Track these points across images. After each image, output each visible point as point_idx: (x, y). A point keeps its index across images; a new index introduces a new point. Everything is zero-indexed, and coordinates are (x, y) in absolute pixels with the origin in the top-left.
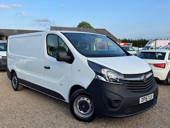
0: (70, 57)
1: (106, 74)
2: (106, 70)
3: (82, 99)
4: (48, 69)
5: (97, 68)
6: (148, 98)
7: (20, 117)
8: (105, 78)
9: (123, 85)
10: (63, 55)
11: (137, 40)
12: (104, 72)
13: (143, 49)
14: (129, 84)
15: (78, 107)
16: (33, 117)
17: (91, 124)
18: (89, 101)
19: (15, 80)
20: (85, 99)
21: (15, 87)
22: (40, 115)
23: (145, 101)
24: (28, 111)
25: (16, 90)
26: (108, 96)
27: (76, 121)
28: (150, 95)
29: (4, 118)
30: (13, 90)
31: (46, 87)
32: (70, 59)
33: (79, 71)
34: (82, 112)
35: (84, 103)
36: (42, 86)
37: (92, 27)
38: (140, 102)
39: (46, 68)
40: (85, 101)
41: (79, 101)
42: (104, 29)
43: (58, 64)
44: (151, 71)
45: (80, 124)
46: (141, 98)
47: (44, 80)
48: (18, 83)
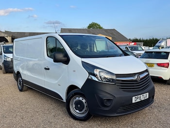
0: (66, 58)
1: (98, 74)
2: (98, 70)
3: (77, 98)
4: (47, 70)
5: (90, 68)
6: (142, 97)
7: (20, 116)
8: (97, 78)
9: (115, 84)
10: (60, 56)
11: (148, 39)
12: (96, 72)
13: (153, 49)
14: (121, 84)
15: (74, 106)
16: (32, 116)
17: (86, 123)
18: (84, 101)
19: (20, 81)
20: (81, 99)
21: (20, 88)
22: (39, 115)
23: (138, 100)
24: (28, 110)
25: (21, 90)
26: (101, 96)
27: (72, 120)
28: (145, 94)
29: (5, 117)
30: (18, 90)
31: (46, 88)
32: (67, 61)
33: (74, 71)
34: (77, 111)
35: (80, 102)
36: (43, 86)
37: (102, 28)
38: (134, 102)
39: (46, 69)
40: (80, 101)
41: (75, 100)
42: (114, 29)
43: (56, 65)
44: (147, 71)
45: (76, 123)
46: (134, 98)
47: (44, 81)
48: (23, 84)
